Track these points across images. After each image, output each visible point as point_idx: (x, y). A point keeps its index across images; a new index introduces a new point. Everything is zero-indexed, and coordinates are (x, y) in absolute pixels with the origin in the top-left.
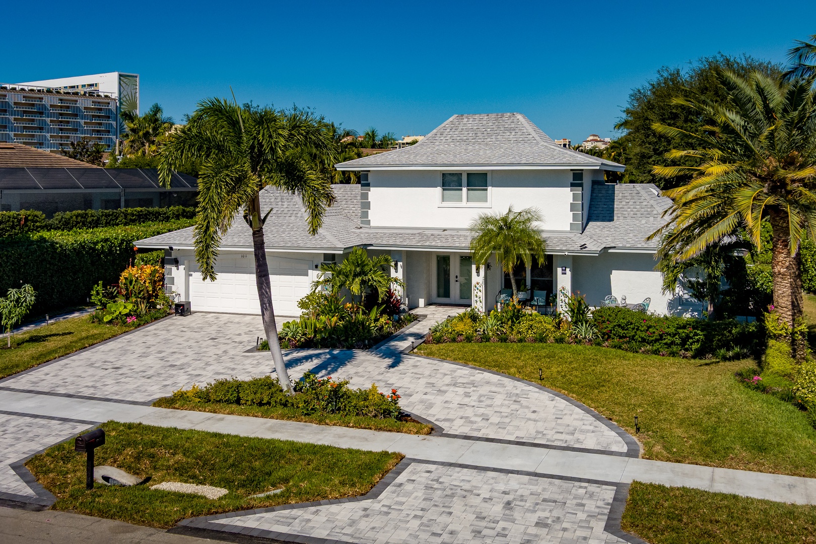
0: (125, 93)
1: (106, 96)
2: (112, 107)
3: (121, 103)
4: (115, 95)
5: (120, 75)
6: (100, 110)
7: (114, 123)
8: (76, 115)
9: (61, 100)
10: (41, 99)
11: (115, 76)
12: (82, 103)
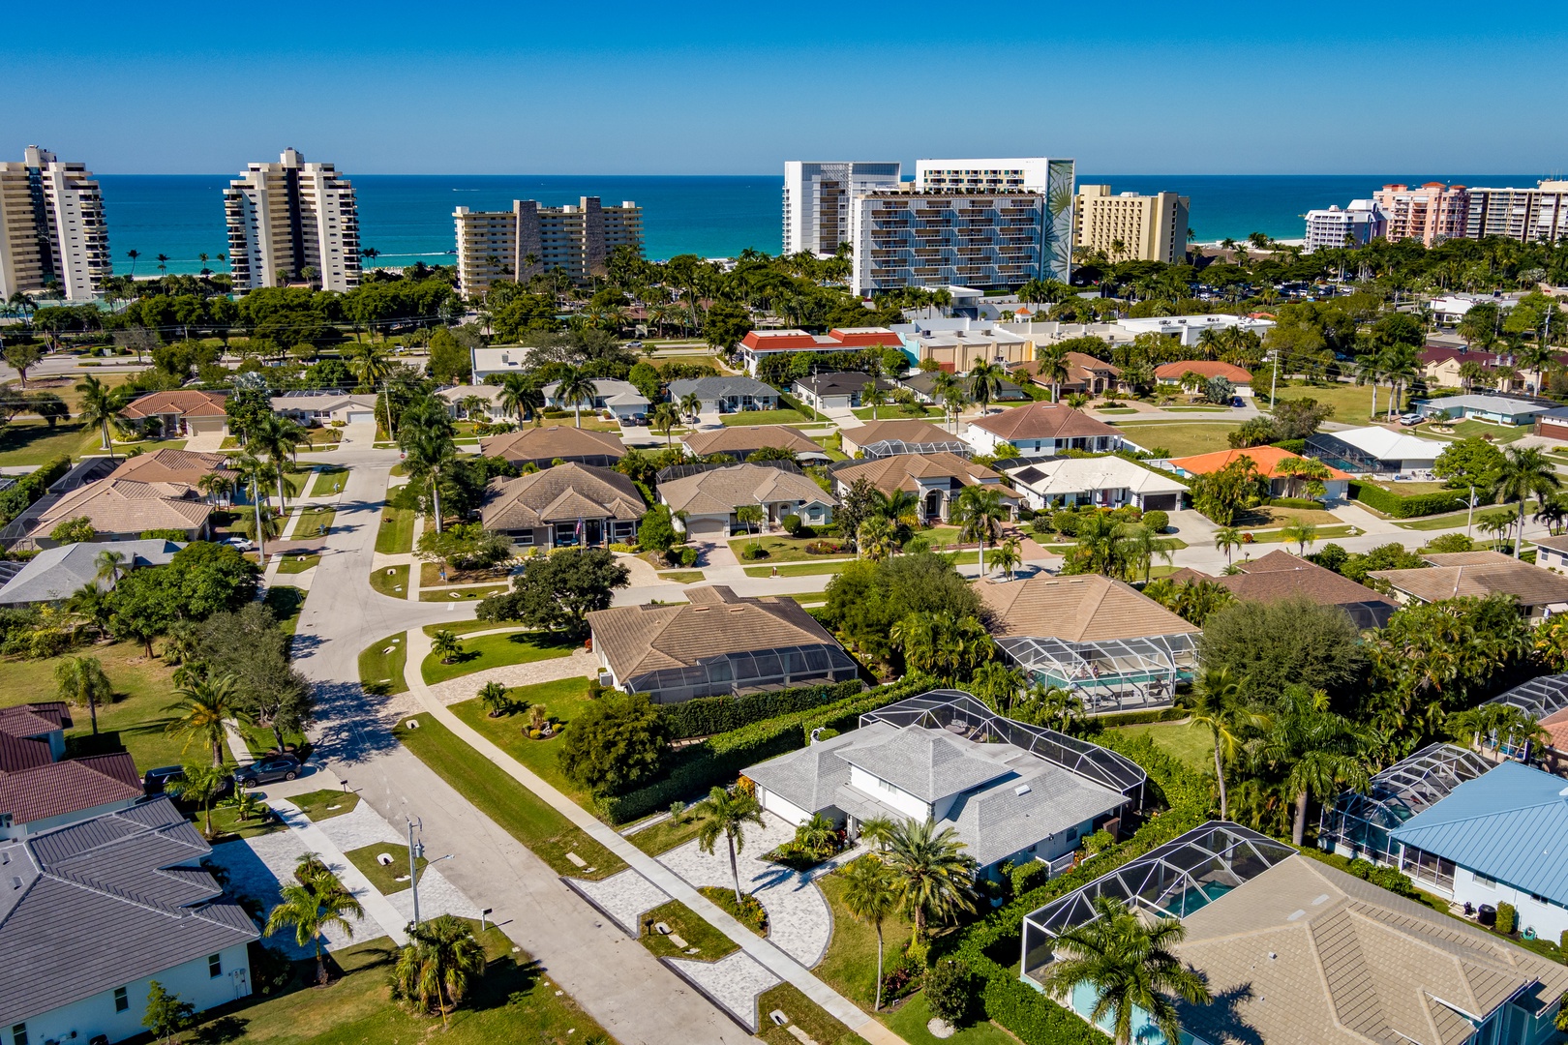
0: (1055, 185)
1: (1031, 192)
2: (1037, 206)
3: (1049, 200)
4: (1042, 189)
5: (1050, 162)
6: (1021, 211)
7: (1039, 228)
8: (989, 221)
9: (973, 202)
10: (949, 202)
11: (1041, 164)
12: (1000, 204)
